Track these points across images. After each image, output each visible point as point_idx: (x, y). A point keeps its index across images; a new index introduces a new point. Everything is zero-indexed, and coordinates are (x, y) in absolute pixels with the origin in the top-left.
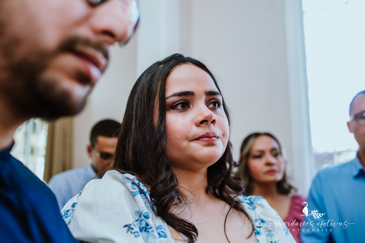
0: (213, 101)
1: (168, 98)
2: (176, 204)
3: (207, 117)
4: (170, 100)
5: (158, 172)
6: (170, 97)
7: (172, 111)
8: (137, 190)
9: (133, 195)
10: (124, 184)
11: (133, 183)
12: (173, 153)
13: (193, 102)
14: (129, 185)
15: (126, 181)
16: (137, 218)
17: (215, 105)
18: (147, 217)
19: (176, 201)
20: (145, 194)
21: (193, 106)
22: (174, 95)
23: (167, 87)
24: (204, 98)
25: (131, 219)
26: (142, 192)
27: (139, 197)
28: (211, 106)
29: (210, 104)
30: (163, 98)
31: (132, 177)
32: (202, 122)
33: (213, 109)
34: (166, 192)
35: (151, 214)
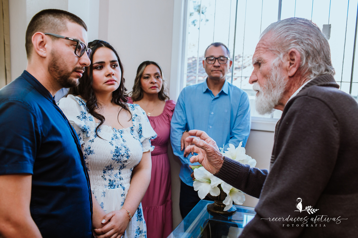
0: (114, 64)
1: (94, 64)
2: (97, 108)
3: (110, 73)
5: (89, 96)
6: (95, 64)
7: (95, 69)
8: (81, 103)
9: (80, 105)
10: (76, 101)
11: (80, 101)
13: (105, 66)
14: (78, 101)
15: (77, 100)
16: (81, 114)
17: (115, 66)
18: (85, 114)
19: (97, 107)
20: (84, 105)
21: (105, 67)
22: (96, 63)
23: (93, 59)
24: (109, 64)
25: (79, 114)
26: (83, 104)
27: (82, 106)
29: (113, 66)
31: (79, 98)
32: (108, 75)
33: (114, 68)
34: (92, 104)
35: (87, 112)
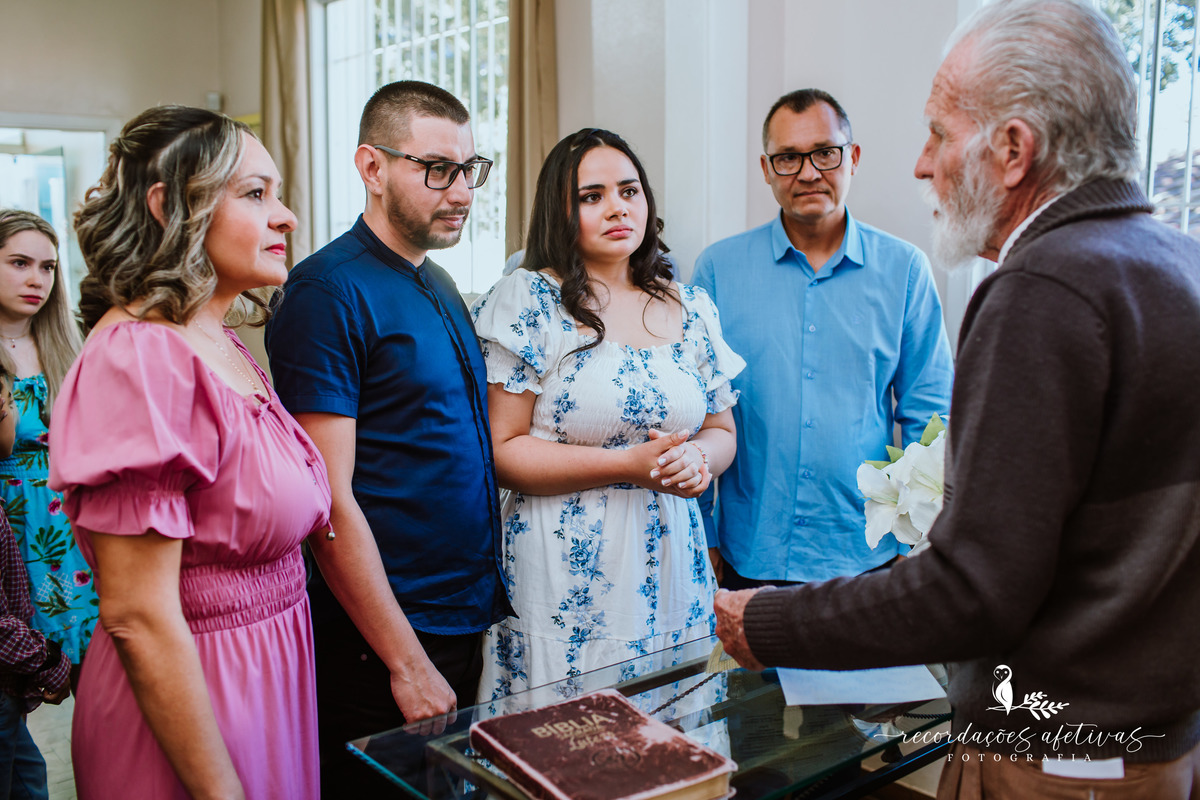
0: (627, 189)
1: (580, 190)
3: (616, 212)
4: (582, 193)
6: (582, 189)
7: (584, 203)
9: (531, 294)
12: (587, 246)
13: (604, 194)
14: (530, 284)
16: (526, 314)
17: (629, 193)
18: (536, 315)
21: (604, 198)
22: (586, 188)
23: (578, 179)
24: (616, 190)
26: (543, 291)
28: (625, 194)
29: (625, 192)
30: (575, 189)
32: (612, 217)
33: (628, 199)
